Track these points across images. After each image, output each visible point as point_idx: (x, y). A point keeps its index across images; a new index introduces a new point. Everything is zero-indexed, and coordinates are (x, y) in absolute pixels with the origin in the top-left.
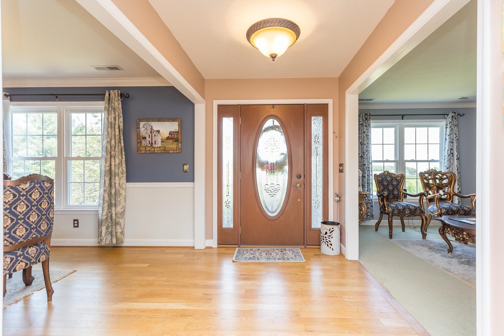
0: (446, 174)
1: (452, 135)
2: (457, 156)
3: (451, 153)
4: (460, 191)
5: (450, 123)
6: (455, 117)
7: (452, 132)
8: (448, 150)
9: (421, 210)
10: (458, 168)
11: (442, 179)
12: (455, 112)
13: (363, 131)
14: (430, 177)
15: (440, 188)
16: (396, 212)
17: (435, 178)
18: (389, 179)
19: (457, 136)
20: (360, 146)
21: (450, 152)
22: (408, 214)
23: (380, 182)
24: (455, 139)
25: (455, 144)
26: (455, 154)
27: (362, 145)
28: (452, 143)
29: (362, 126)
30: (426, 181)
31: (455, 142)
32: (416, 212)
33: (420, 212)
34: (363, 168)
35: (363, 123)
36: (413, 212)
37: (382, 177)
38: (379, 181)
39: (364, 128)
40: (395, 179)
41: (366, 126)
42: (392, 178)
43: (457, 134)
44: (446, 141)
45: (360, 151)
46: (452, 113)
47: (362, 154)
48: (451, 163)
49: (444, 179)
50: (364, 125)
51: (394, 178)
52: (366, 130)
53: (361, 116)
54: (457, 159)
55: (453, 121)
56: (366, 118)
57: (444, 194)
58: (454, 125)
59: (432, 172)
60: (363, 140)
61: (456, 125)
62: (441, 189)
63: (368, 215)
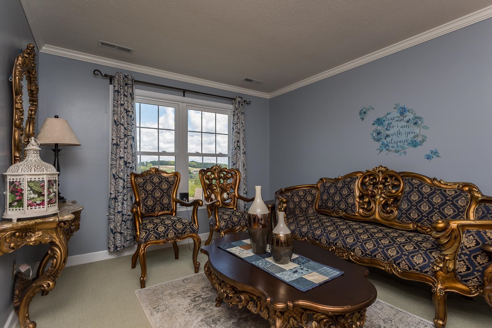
0: (231, 171)
1: (238, 124)
2: (243, 150)
3: (237, 146)
4: (246, 192)
5: (237, 109)
6: (242, 103)
7: (239, 120)
8: (235, 142)
9: (192, 229)
10: (244, 164)
11: (227, 179)
12: (242, 97)
13: (119, 102)
14: (213, 176)
15: (224, 190)
16: (153, 237)
17: (219, 178)
18: (156, 180)
19: (244, 126)
20: (115, 126)
21: (237, 144)
22: (172, 238)
23: (141, 187)
24: (241, 129)
25: (242, 136)
26: (242, 147)
27: (117, 125)
28: (239, 133)
29: (118, 95)
30: (207, 182)
31: (241, 132)
32: (185, 233)
33: (191, 232)
34: (119, 163)
35: (121, 89)
36: (180, 233)
37: (146, 178)
38: (139, 184)
39: (121, 98)
40: (166, 180)
41: (125, 95)
42: (162, 179)
43: (244, 123)
44: (233, 131)
45: (115, 135)
46: (239, 98)
47: (117, 141)
48: (238, 158)
49: (229, 178)
50: (122, 93)
51: (163, 179)
52: (126, 103)
53: (117, 77)
54: (243, 153)
55: (239, 107)
56: (126, 82)
57: (228, 197)
58: (241, 113)
59: (216, 169)
60: (120, 116)
61: (242, 113)
62: (226, 191)
63: (127, 241)
